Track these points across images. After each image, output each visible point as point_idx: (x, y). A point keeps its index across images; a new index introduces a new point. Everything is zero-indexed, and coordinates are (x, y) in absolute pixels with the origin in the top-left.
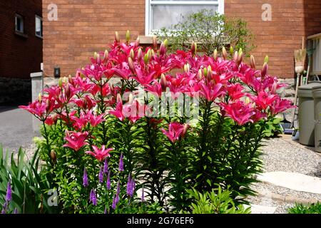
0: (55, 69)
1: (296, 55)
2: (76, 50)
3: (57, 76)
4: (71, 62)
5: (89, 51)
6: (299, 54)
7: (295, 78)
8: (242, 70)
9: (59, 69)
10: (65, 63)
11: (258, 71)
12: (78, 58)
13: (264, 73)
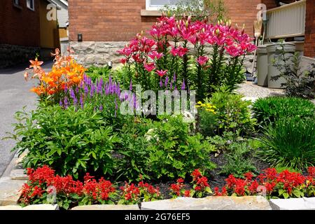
0: (78, 35)
1: (255, 24)
2: (94, 20)
3: (80, 41)
4: (90, 30)
5: (104, 21)
6: (257, 24)
7: (255, 41)
8: (232, 32)
9: (81, 35)
10: (86, 30)
11: (240, 32)
12: (96, 27)
13: (243, 33)
